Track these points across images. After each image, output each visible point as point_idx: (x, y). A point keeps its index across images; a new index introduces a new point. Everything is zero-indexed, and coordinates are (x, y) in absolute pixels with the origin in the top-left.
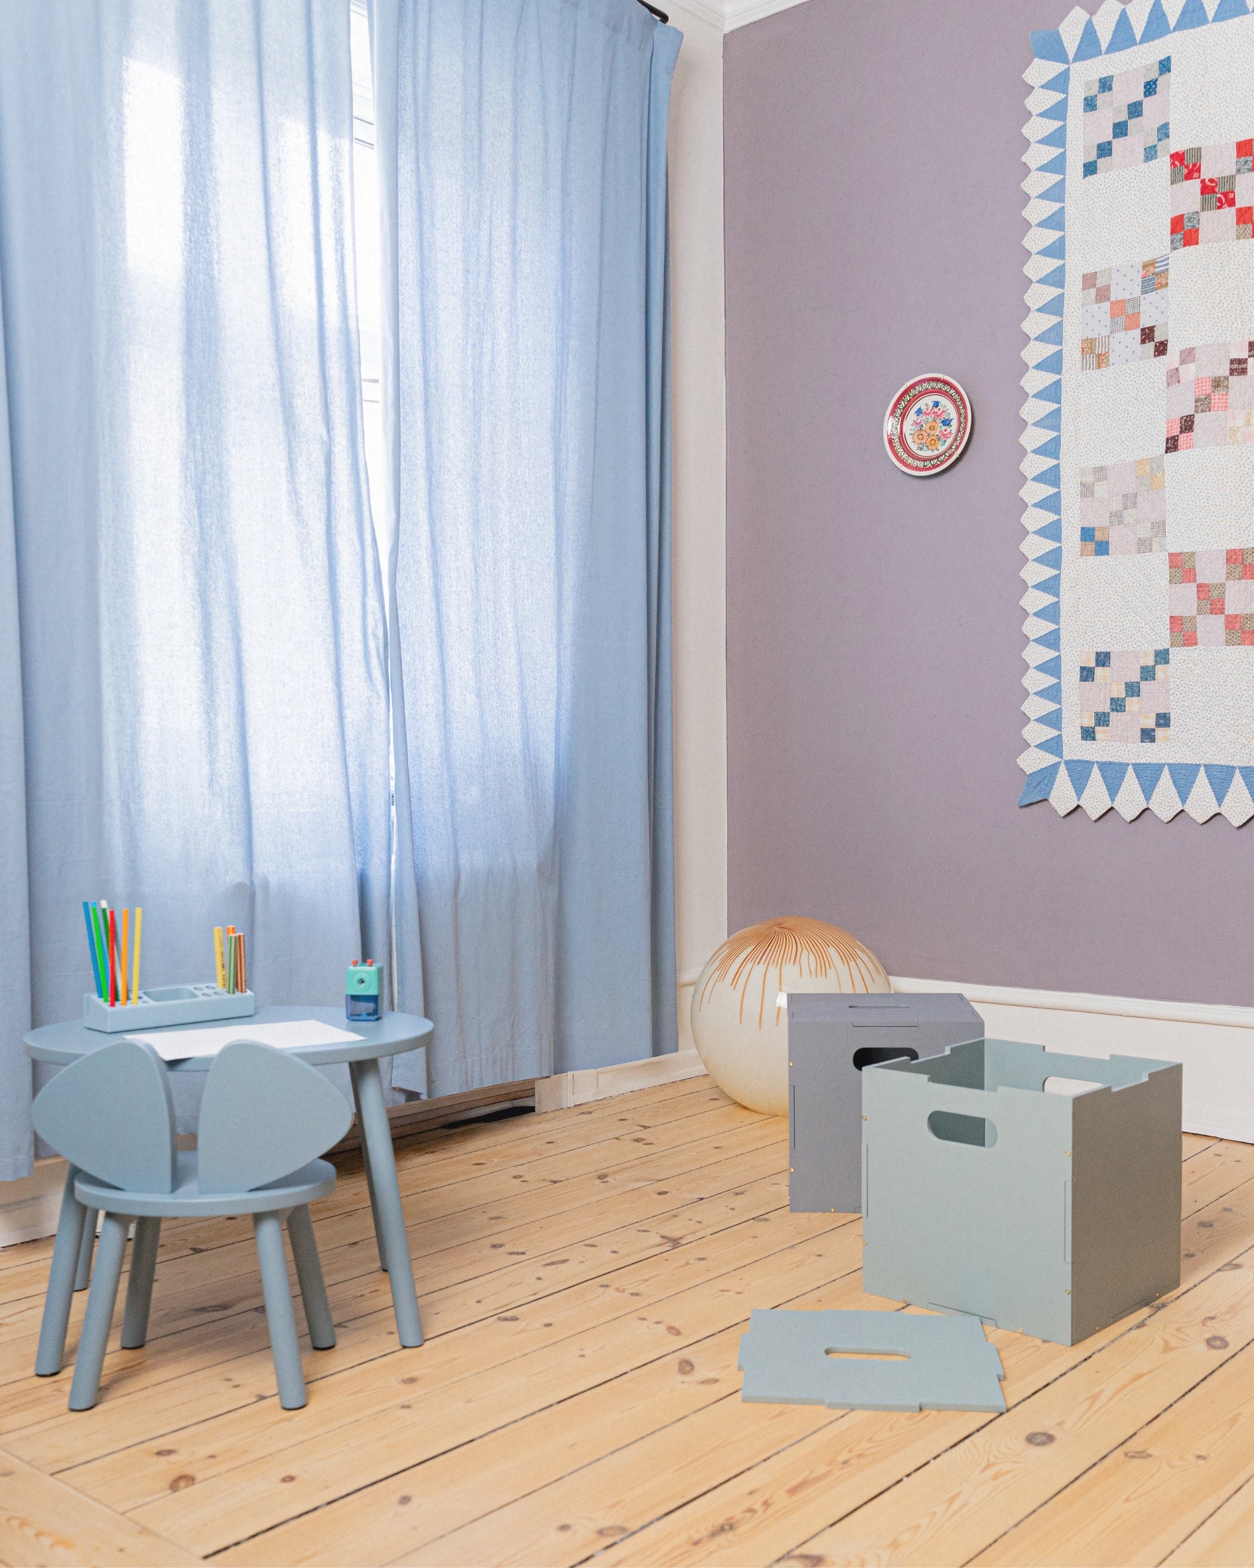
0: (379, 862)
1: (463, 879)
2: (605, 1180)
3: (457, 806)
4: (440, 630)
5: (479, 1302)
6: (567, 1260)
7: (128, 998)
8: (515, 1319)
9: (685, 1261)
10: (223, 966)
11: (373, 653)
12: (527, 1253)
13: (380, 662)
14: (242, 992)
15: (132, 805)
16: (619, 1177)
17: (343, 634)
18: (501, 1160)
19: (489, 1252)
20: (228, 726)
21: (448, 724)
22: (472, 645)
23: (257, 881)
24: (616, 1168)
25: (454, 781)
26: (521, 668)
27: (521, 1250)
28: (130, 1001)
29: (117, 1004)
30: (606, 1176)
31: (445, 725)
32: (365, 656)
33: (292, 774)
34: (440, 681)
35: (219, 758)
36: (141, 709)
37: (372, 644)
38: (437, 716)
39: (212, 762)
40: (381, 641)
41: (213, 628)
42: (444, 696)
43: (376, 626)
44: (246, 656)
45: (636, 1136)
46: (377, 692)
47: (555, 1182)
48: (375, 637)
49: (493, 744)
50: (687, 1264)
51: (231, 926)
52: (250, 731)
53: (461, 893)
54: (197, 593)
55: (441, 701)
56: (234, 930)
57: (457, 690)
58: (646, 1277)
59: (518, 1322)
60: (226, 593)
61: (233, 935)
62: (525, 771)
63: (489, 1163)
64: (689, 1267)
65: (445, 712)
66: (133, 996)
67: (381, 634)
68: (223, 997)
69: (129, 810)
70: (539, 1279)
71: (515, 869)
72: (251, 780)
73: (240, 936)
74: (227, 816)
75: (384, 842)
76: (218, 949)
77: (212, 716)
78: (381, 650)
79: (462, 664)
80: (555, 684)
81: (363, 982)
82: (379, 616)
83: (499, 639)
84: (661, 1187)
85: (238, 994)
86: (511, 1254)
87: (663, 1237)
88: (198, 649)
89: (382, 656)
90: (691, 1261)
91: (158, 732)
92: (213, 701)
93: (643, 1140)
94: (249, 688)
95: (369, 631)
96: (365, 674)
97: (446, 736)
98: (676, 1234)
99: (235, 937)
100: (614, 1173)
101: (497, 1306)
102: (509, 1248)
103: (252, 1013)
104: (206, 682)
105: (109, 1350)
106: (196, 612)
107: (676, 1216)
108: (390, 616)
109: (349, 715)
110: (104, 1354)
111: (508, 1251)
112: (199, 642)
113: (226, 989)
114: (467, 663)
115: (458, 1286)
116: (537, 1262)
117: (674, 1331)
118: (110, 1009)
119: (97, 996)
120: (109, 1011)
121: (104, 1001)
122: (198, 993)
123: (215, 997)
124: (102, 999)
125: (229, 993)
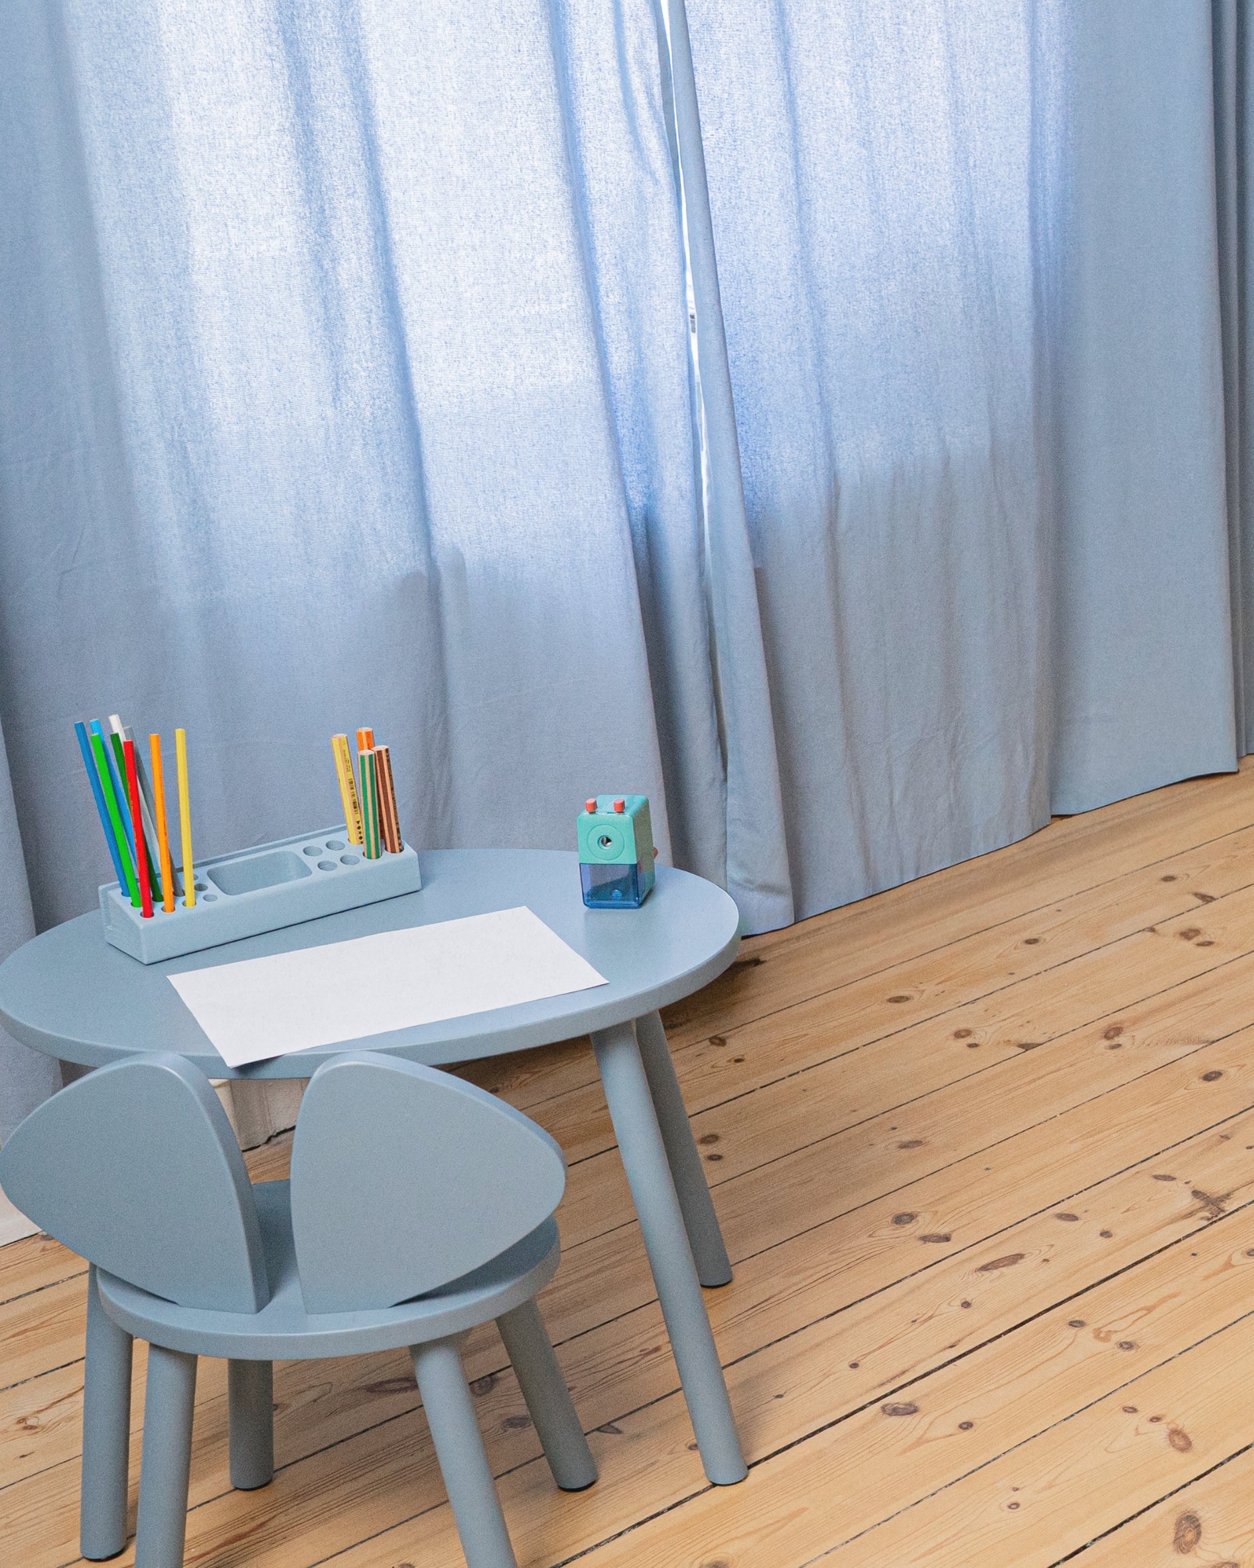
0: (676, 493)
1: (845, 497)
2: (1117, 1040)
3: (829, 361)
4: (783, 23)
5: (854, 1366)
6: (1020, 1256)
7: (177, 892)
8: (910, 1410)
9: (1222, 1260)
10: (355, 806)
11: (641, 99)
12: (954, 1236)
13: (655, 113)
14: (393, 851)
15: (189, 446)
16: (1140, 1033)
17: (579, 59)
18: (941, 988)
19: (887, 1232)
20: (360, 280)
21: (805, 208)
22: (849, 43)
23: (442, 559)
24: (1141, 1008)
25: (823, 315)
26: (954, 72)
27: (943, 1230)
28: (181, 899)
29: (158, 907)
30: (1117, 1030)
31: (800, 208)
32: (625, 101)
33: (493, 354)
34: (785, 126)
35: (348, 344)
36: (190, 263)
37: (636, 82)
38: (782, 196)
39: (335, 353)
40: (655, 71)
41: (314, 89)
42: (796, 155)
43: (643, 44)
44: (383, 134)
45: (1187, 922)
46: (652, 173)
47: (1027, 1047)
48: (643, 65)
49: (900, 231)
50: (1228, 1265)
51: (364, 730)
52: (405, 279)
53: (843, 523)
54: (274, 28)
55: (790, 165)
56: (371, 740)
57: (822, 136)
58: (1149, 1301)
59: (917, 1416)
60: (333, 16)
61: (366, 752)
62: (964, 275)
63: (916, 996)
64: (1230, 1272)
65: (798, 184)
66: (188, 883)
67: (653, 57)
68: (357, 867)
69: (186, 457)
70: (966, 1305)
71: (946, 461)
72: (414, 370)
73: (379, 752)
74: (373, 452)
75: (685, 455)
76: (343, 777)
77: (327, 264)
78: (657, 90)
79: (829, 84)
80: (1026, 96)
81: (608, 840)
82: (648, 22)
83: (905, 22)
84: (1211, 1059)
85: (387, 856)
86: (925, 1239)
87: (1196, 1193)
88: (287, 139)
89: (659, 102)
90: (1237, 1258)
91: (226, 303)
92: (327, 236)
93: (1197, 932)
94: (394, 195)
95: (630, 54)
96: (628, 137)
97: (801, 230)
98: (1217, 1188)
99: (371, 756)
100: (1136, 1021)
101: (884, 1378)
102: (924, 1226)
103: (418, 886)
104: (309, 201)
105: (192, 1501)
106: (277, 66)
107: (1226, 1138)
108: (671, 22)
109: (602, 217)
110: (183, 1510)
111: (920, 1233)
112: (287, 125)
113: (363, 848)
114: (838, 82)
115: (821, 1323)
116: (969, 1259)
117: (1181, 1440)
118: (143, 923)
119: (120, 890)
120: (141, 927)
121: (132, 904)
122: (311, 862)
123: (343, 869)
124: (129, 899)
125: (370, 857)
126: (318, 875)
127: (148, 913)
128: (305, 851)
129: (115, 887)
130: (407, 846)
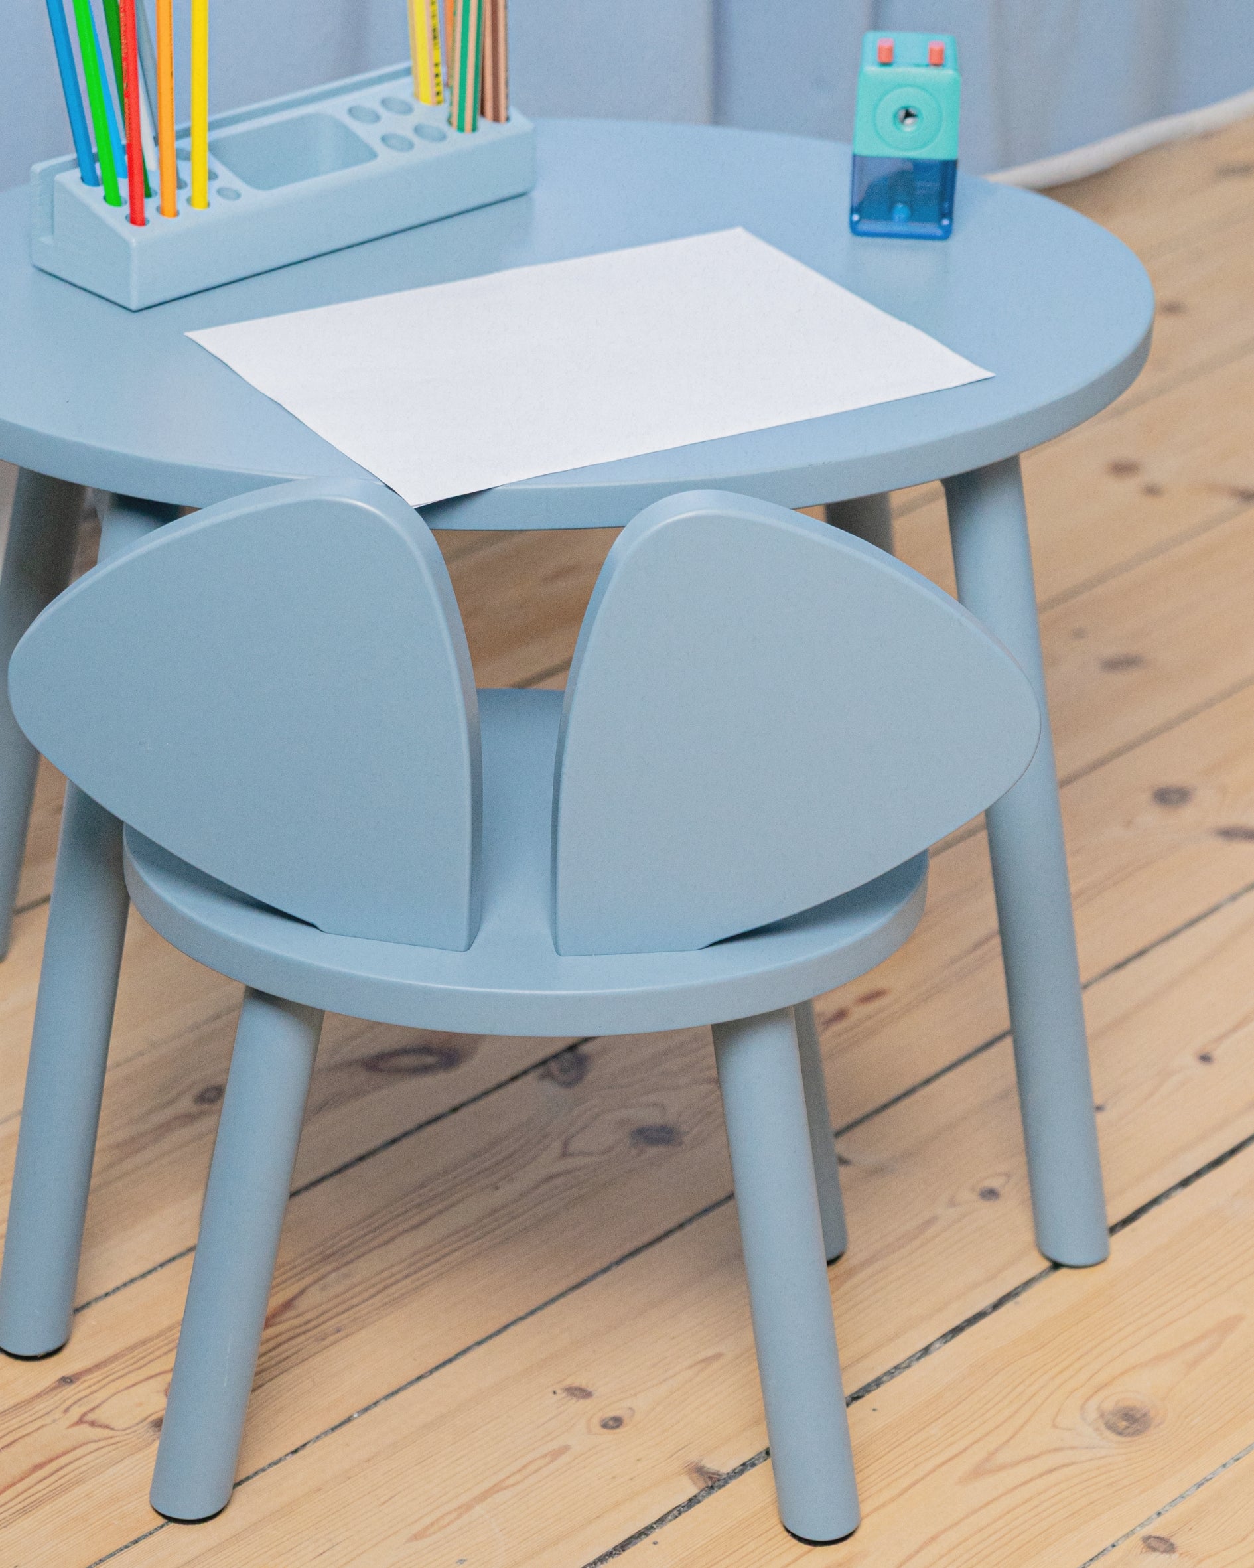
14: (496, 120)
29: (150, 207)
68: (447, 147)
81: (910, 117)
118: (132, 234)
119: (77, 173)
120: (134, 241)
121: (105, 198)
122: (368, 133)
123: (425, 151)
124: (100, 191)
125: (461, 129)
126: (387, 159)
127: (137, 218)
128: (351, 111)
129: (63, 168)
130: (514, 113)
